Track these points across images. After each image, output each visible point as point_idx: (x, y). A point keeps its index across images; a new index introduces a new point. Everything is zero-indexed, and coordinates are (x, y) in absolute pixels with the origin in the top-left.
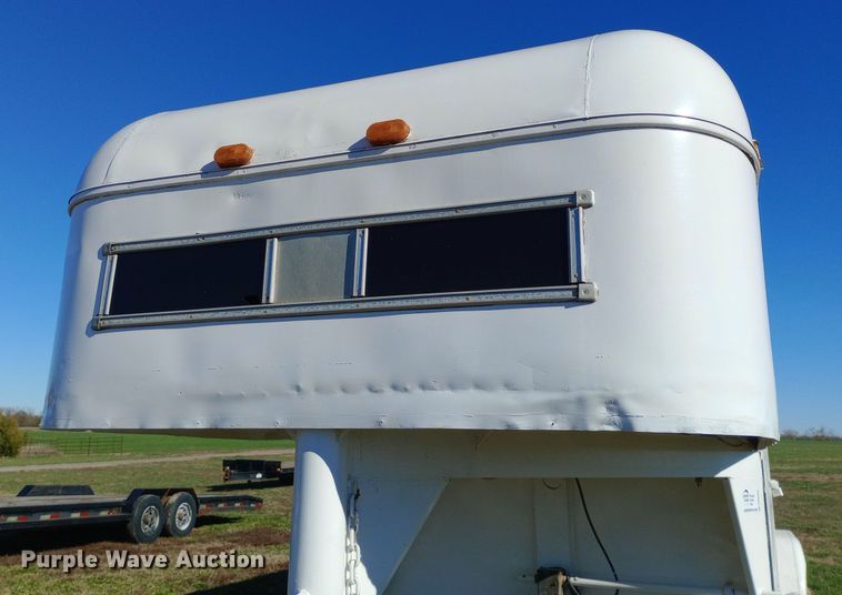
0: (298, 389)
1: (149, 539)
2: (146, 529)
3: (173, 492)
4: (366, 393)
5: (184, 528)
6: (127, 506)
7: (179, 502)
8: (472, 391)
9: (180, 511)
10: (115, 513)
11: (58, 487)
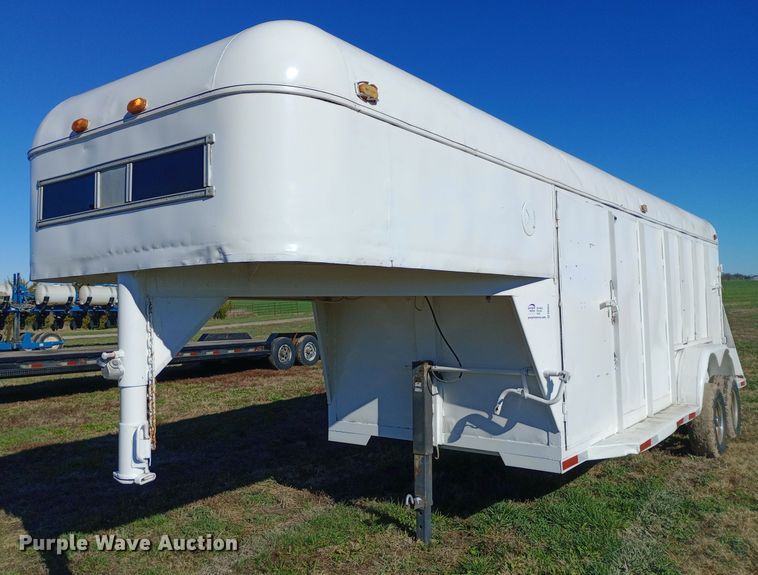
1: (286, 367)
2: (283, 360)
3: (300, 335)
4: (134, 252)
5: (312, 359)
6: (268, 345)
7: (305, 342)
8: (170, 248)
9: (306, 348)
10: (259, 349)
11: (225, 334)
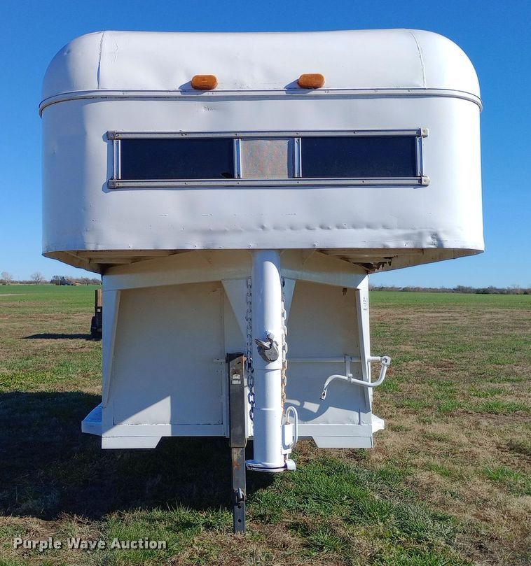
0: (263, 227)
4: (305, 230)
8: (365, 229)
